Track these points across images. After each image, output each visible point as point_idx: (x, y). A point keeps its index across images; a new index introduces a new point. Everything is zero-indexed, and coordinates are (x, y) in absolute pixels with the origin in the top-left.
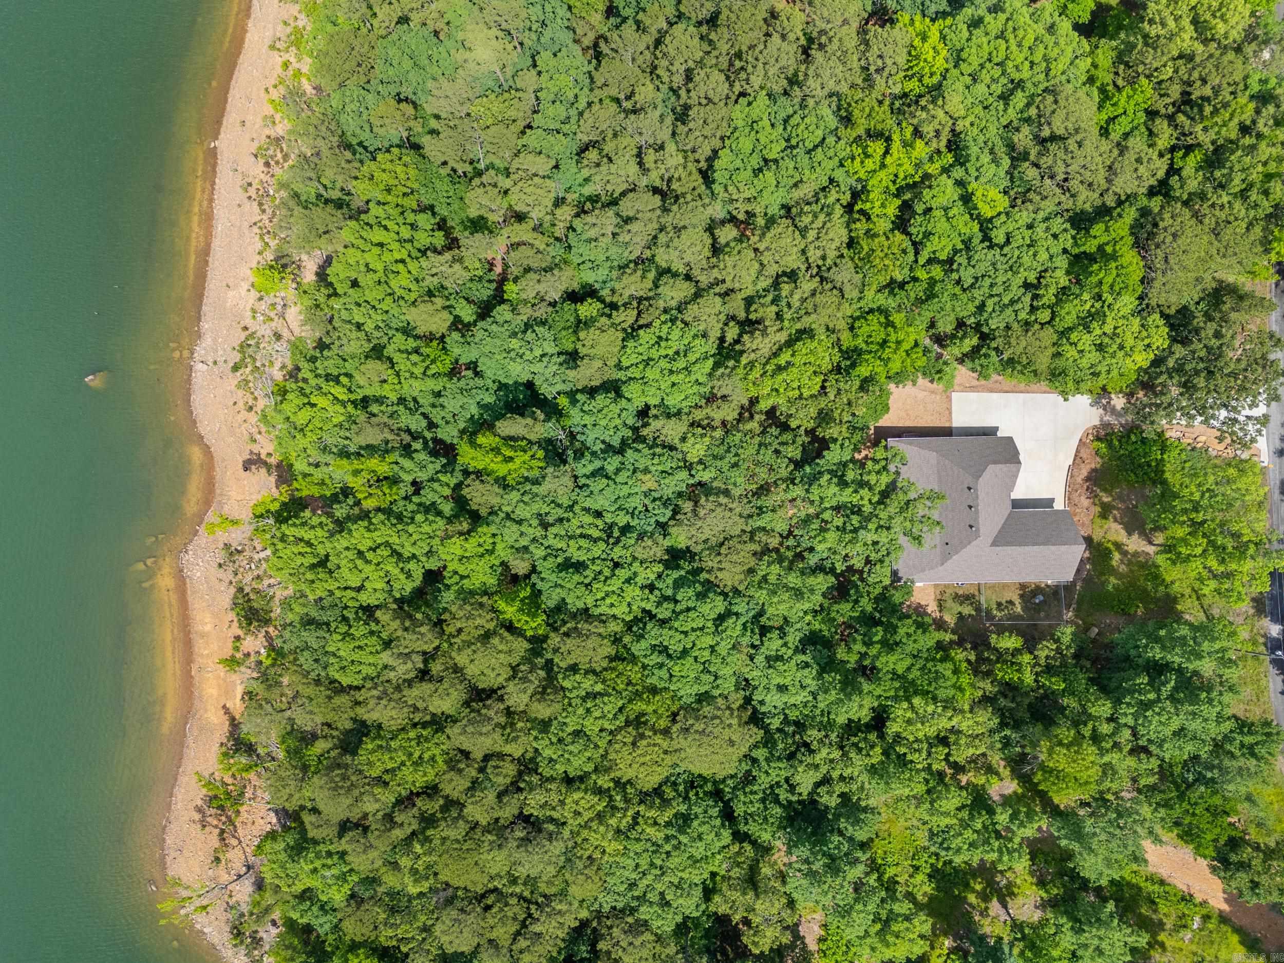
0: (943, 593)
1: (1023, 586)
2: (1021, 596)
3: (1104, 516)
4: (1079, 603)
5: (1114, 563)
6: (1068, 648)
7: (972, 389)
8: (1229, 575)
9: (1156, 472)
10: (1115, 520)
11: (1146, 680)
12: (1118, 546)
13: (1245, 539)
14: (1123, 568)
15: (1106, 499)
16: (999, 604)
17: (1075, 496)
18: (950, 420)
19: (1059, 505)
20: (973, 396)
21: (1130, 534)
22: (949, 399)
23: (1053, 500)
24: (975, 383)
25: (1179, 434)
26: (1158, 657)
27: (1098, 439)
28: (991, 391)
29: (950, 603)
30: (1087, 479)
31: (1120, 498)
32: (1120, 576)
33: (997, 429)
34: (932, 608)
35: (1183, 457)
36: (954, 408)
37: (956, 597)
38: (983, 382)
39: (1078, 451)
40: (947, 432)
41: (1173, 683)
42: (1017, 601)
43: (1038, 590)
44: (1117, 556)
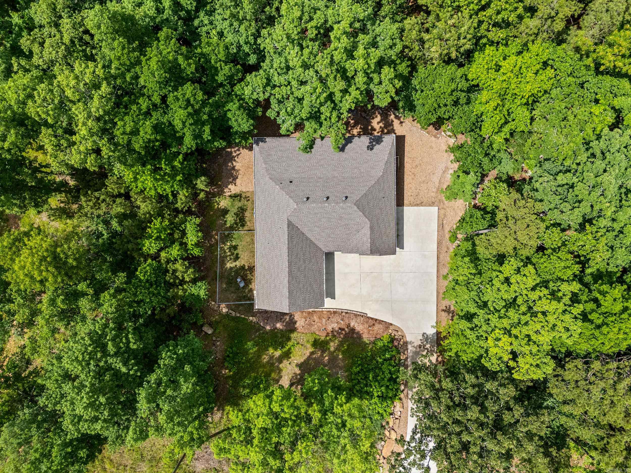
0: (247, 199)
1: (252, 269)
2: (243, 267)
3: (316, 344)
4: (235, 319)
5: (271, 351)
6: (185, 291)
7: (441, 226)
8: (248, 441)
9: (360, 391)
10: (312, 353)
11: (133, 346)
12: (287, 355)
13: (287, 457)
14: (265, 359)
15: (332, 346)
16: (235, 247)
17: (337, 318)
18: (411, 205)
19: (329, 303)
20: (434, 226)
21: (299, 366)
22: (432, 204)
23: (333, 297)
24: (447, 228)
25: (398, 414)
26: (161, 362)
27: (392, 340)
28: (439, 243)
29: (238, 204)
30: (353, 330)
31: (333, 359)
32: (259, 355)
33: (402, 248)
34: (233, 189)
35: (376, 417)
36: (422, 209)
37: (242, 210)
38: (447, 236)
39: (381, 322)
40: (400, 202)
41: (124, 370)
42: (238, 264)
43: (248, 282)
44: (278, 353)
